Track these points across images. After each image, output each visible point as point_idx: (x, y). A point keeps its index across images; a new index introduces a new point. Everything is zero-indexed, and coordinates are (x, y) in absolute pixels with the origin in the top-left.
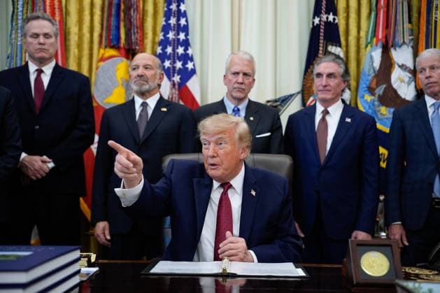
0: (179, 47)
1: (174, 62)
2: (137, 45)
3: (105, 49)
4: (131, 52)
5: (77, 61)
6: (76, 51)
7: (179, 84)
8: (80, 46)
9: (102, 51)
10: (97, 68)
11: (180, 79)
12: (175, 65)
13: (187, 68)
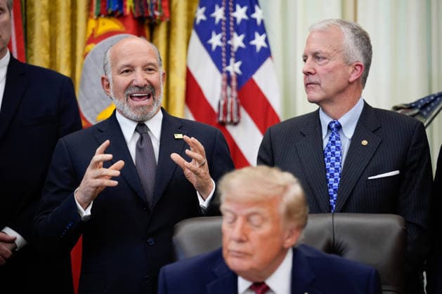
0: (238, 7)
1: (229, 37)
2: (157, 9)
3: (97, 19)
4: (147, 22)
5: (48, 43)
6: (46, 24)
7: (239, 78)
8: (52, 16)
9: (92, 23)
10: (85, 56)
11: (241, 68)
12: (230, 42)
13: (254, 47)
